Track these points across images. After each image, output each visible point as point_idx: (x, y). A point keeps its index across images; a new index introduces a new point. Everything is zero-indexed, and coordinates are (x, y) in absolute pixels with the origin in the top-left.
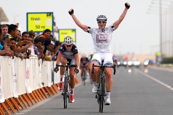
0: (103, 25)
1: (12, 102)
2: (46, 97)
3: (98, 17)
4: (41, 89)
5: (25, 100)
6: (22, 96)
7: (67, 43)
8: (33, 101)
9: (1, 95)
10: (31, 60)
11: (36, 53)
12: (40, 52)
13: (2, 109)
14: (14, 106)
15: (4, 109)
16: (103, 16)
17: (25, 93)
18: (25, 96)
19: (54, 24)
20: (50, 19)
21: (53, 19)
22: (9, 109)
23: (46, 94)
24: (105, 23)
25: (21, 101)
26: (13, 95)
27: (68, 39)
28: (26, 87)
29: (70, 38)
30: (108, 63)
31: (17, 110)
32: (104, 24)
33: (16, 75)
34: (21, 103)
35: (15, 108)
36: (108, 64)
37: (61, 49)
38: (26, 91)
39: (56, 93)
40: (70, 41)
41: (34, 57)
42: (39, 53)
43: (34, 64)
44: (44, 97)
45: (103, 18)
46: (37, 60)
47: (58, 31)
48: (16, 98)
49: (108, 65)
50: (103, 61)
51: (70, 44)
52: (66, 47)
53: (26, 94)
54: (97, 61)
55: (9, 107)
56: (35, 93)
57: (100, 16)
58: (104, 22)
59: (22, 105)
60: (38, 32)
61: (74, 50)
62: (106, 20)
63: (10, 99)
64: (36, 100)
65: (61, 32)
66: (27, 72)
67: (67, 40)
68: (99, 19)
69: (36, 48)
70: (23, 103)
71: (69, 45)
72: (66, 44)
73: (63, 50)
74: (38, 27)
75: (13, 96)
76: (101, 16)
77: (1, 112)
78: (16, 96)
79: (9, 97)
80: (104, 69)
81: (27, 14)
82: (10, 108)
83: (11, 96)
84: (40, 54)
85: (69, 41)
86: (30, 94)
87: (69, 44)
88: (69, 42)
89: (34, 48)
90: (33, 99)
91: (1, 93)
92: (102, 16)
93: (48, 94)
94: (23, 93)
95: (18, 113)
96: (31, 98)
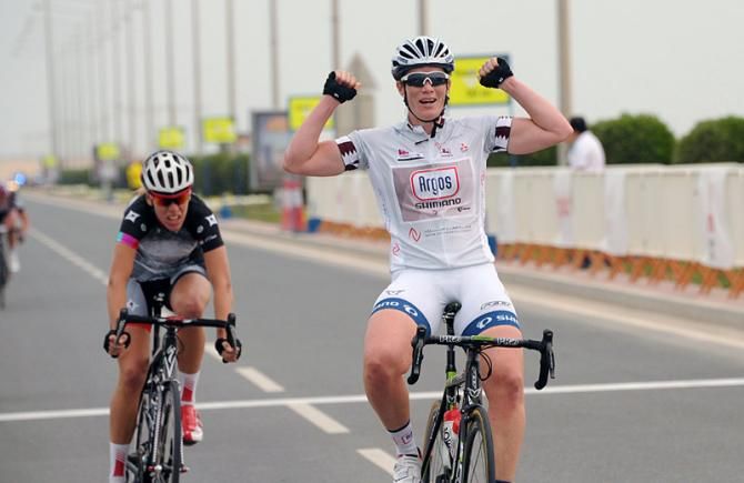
0: (433, 96)
3: (402, 53)
7: (163, 185)
16: (430, 43)
24: (443, 87)
27: (168, 164)
29: (175, 158)
30: (493, 314)
32: (438, 93)
36: (494, 318)
37: (133, 219)
40: (179, 171)
45: (433, 53)
49: (495, 323)
50: (452, 308)
51: (177, 188)
52: (159, 210)
54: (408, 309)
57: (414, 43)
58: (438, 81)
61: (200, 229)
62: (448, 68)
67: (162, 165)
68: (410, 62)
71: (172, 190)
72: (158, 188)
73: (143, 227)
76: (419, 43)
85: (173, 169)
87: (172, 186)
88: (170, 176)
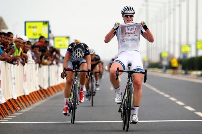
1: (11, 103)
2: (42, 99)
4: (37, 91)
5: (23, 101)
6: (20, 97)
8: (30, 102)
9: (1, 97)
10: (29, 64)
11: (33, 58)
12: (37, 57)
13: (2, 110)
14: (13, 107)
15: (4, 109)
17: (23, 94)
18: (23, 98)
19: (49, 31)
20: (46, 27)
21: (49, 27)
22: (8, 110)
23: (42, 95)
25: (20, 102)
26: (12, 96)
28: (25, 89)
31: (15, 111)
33: (15, 78)
34: (19, 104)
35: (14, 109)
38: (24, 93)
39: (52, 94)
41: (31, 62)
42: (35, 58)
43: (31, 68)
44: (40, 98)
46: (34, 65)
47: (53, 38)
48: (15, 100)
53: (24, 96)
55: (8, 107)
56: (32, 94)
59: (20, 106)
60: (35, 39)
63: (9, 100)
64: (33, 101)
65: (56, 39)
66: (25, 76)
69: (33, 53)
70: (21, 104)
74: (35, 34)
75: (12, 98)
77: (1, 112)
78: (15, 98)
79: (8, 99)
80: (132, 76)
81: (25, 22)
82: (10, 108)
83: (10, 98)
84: (36, 60)
86: (28, 96)
89: (32, 54)
90: (30, 100)
91: (1, 94)
92: (129, 8)
93: (44, 96)
94: (21, 94)
95: (17, 113)
96: (28, 99)
